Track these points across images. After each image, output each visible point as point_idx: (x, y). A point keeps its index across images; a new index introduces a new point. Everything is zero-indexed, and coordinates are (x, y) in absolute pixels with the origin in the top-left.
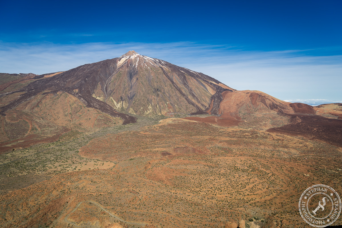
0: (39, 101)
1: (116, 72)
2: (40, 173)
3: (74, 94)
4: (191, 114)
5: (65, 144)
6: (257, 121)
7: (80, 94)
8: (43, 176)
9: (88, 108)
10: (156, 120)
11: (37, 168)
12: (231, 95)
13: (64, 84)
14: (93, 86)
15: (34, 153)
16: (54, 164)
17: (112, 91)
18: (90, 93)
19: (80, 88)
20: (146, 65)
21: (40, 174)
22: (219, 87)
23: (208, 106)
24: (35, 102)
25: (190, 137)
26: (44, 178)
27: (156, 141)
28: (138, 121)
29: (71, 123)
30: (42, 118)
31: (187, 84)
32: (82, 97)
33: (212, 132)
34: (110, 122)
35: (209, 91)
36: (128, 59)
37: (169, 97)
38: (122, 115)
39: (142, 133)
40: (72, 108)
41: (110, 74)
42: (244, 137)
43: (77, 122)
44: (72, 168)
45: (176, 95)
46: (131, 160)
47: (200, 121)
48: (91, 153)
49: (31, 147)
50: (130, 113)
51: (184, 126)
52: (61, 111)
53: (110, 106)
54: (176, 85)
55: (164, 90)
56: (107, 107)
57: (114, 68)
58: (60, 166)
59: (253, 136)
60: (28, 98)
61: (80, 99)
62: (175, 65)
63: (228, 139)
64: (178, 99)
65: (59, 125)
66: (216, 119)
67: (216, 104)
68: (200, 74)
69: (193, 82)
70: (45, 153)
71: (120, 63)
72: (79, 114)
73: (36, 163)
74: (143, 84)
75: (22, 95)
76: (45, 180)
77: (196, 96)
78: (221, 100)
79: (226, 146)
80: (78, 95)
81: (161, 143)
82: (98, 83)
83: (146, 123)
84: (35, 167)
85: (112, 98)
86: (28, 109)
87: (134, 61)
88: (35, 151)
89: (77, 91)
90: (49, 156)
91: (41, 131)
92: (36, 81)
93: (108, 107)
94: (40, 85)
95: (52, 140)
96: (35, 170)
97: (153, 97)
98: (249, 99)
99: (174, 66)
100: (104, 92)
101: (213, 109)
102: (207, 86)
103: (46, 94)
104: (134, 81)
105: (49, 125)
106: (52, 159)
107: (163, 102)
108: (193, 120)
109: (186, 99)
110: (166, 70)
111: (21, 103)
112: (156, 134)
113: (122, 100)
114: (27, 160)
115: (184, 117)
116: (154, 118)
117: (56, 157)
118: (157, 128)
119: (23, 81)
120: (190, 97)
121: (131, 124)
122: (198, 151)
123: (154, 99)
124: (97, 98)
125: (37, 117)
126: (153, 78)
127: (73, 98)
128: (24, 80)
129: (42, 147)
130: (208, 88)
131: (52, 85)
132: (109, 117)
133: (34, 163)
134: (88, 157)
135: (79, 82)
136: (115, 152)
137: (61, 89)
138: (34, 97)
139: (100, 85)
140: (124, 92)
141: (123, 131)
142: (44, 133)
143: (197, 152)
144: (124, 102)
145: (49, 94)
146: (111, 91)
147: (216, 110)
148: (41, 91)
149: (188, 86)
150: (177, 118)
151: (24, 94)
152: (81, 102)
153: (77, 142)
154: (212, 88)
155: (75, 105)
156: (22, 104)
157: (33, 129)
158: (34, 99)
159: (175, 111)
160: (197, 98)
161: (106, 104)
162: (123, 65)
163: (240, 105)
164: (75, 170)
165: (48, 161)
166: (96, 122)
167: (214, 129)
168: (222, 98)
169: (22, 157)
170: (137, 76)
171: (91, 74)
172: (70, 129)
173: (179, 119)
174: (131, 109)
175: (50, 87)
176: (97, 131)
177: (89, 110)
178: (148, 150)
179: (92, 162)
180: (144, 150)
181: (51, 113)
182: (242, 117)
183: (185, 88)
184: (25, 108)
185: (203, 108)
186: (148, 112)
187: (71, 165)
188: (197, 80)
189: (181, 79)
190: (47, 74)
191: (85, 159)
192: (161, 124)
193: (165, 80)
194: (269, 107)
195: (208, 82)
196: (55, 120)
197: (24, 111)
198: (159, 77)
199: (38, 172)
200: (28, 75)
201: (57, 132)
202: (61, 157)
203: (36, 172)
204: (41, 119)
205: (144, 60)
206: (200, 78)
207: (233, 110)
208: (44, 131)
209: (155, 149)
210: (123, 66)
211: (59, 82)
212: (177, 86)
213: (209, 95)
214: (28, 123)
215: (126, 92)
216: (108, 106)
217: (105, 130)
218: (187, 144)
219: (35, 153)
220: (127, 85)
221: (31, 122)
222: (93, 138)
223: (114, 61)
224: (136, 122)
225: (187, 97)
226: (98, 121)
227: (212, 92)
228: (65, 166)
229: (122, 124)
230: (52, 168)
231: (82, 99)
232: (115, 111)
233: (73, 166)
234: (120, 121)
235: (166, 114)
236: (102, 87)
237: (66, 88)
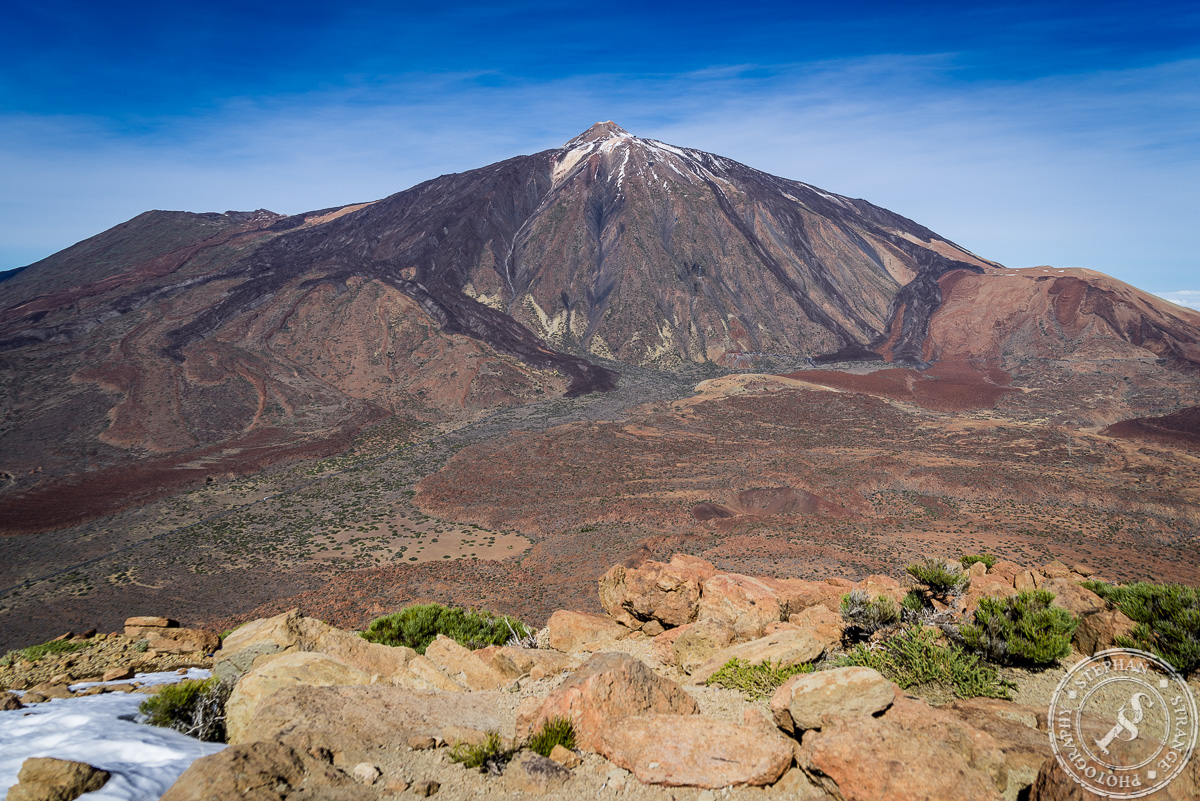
0: (287, 309)
1: (547, 203)
2: (290, 564)
3: (403, 285)
4: (815, 359)
5: (370, 466)
6: (1072, 391)
7: (421, 286)
8: (299, 575)
9: (449, 337)
10: (687, 382)
11: (279, 547)
12: (977, 287)
13: (369, 247)
14: (466, 254)
15: (272, 494)
16: (333, 535)
17: (531, 274)
18: (455, 281)
19: (423, 263)
20: (656, 177)
21: (289, 568)
22: (929, 253)
23: (881, 328)
24: (275, 313)
25: (804, 452)
26: (302, 582)
27: (678, 465)
28: (620, 383)
29: (392, 389)
30: (297, 369)
31: (806, 245)
32: (431, 297)
33: (887, 431)
34: (523, 385)
35: (890, 271)
36: (589, 154)
37: (736, 296)
38: (563, 362)
39: (629, 429)
40: (394, 337)
41: (527, 213)
42: (1011, 454)
43: (411, 387)
44: (390, 551)
45: (763, 287)
46: (587, 531)
47: (847, 386)
48: (452, 499)
49: (263, 470)
50: (592, 352)
51: (786, 408)
52: (358, 347)
53: (524, 328)
54: (764, 249)
55: (719, 270)
56: (513, 330)
57: (543, 188)
58: (352, 542)
59: (1046, 454)
60: (252, 301)
61: (423, 302)
62: (763, 173)
63: (944, 461)
64: (769, 303)
65: (353, 394)
66: (910, 381)
67: (915, 320)
68: (860, 203)
69: (827, 238)
70: (305, 497)
71: (561, 168)
72: (419, 358)
73: (278, 528)
74: (641, 246)
75: (235, 289)
76: (303, 589)
77: (838, 288)
78: (935, 307)
79: (935, 488)
80: (415, 289)
81: (694, 472)
82: (483, 244)
83: (648, 392)
84: (275, 544)
85: (532, 298)
86: (253, 338)
87: (610, 162)
88: (277, 486)
89: (413, 272)
90: (317, 505)
91: (295, 415)
92: (278, 239)
93: (516, 333)
94: (291, 251)
95: (329, 448)
96: (274, 555)
97: (676, 294)
98: (1048, 302)
99: (759, 177)
100: (504, 276)
101: (901, 339)
102: (885, 250)
103: (311, 287)
104: (612, 236)
105: (321, 397)
106: (329, 518)
107: (715, 313)
108: (820, 381)
109: (800, 301)
110: (729, 191)
111: (232, 316)
112: (682, 435)
113: (566, 305)
114: (251, 519)
115: (790, 371)
116: (678, 374)
117: (341, 510)
118: (685, 411)
119: (237, 239)
120: (815, 295)
121: (596, 396)
122: (826, 505)
123: (683, 302)
124: (480, 300)
125: (280, 368)
126: (679, 225)
127: (398, 299)
128: (240, 234)
129: (298, 472)
130: (887, 257)
131: (330, 254)
132: (521, 367)
133: (272, 529)
134: (443, 515)
135: (418, 243)
136: (534, 501)
137: (360, 269)
138: (271, 295)
139: (490, 252)
140: (576, 276)
141: (566, 422)
142: (302, 424)
143: (823, 510)
144: (573, 312)
145: (321, 287)
146: (528, 271)
147: (914, 343)
148: (295, 276)
149: (809, 253)
150: (762, 375)
151: (240, 287)
152: (427, 314)
153: (408, 459)
154: (902, 258)
155: (406, 324)
156: (236, 320)
157: (267, 410)
158: (273, 305)
159: (755, 347)
160: (841, 298)
161: (512, 321)
162: (574, 175)
163: (1010, 324)
164: (398, 561)
165: (314, 524)
166: (474, 385)
167: (897, 422)
168: (939, 298)
169: (234, 507)
170: (623, 218)
171: (459, 211)
172: (388, 412)
173: (770, 377)
174: (599, 340)
175: (324, 259)
176: (476, 419)
177: (451, 344)
178: (647, 495)
179: (457, 534)
180: (632, 497)
181: (326, 353)
182: (1014, 373)
183: (797, 260)
184: (244, 336)
185: (865, 337)
186: (658, 351)
187: (388, 542)
188: (845, 229)
189: (783, 226)
190: (313, 214)
191: (432, 522)
192: (701, 398)
193: (722, 230)
194: (1126, 335)
195: (887, 236)
196: (340, 376)
197: (241, 345)
198: (703, 219)
199: (284, 562)
200: (252, 216)
201: (345, 422)
202: (357, 513)
203: (278, 562)
204: (296, 374)
205: (648, 156)
206: (858, 220)
207: (979, 345)
208: (304, 415)
209: (672, 493)
210: (571, 179)
211: (353, 242)
212: (766, 252)
213: (889, 286)
214: (252, 386)
215: (581, 276)
216: (515, 328)
217: (505, 416)
218: (790, 479)
219: (276, 492)
220: (583, 249)
221: (264, 385)
222: (461, 446)
223: (542, 162)
224: (613, 387)
225: (805, 295)
226: (482, 384)
227: (900, 274)
228: (368, 544)
229: (565, 395)
230: (327, 549)
231: (430, 303)
232: (542, 348)
233: (394, 545)
234: (558, 385)
235: (723, 357)
236: (498, 259)
237: (377, 263)
